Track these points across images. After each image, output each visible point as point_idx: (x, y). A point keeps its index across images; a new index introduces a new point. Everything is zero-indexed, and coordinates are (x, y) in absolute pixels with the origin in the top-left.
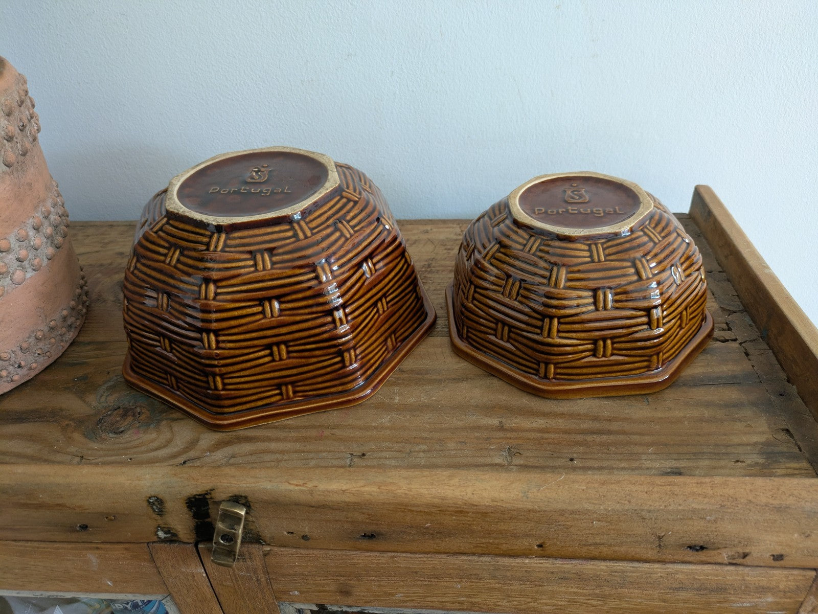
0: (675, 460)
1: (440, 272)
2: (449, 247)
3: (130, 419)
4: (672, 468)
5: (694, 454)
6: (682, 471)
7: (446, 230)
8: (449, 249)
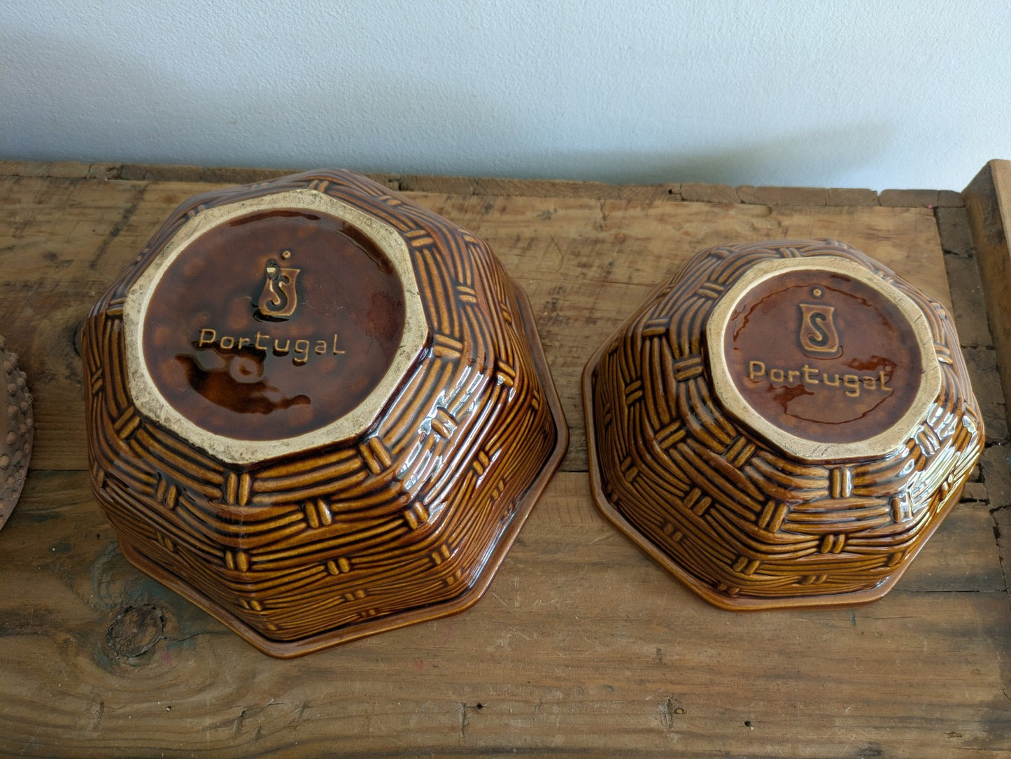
0: (876, 728)
1: (572, 321)
2: (584, 260)
3: (151, 631)
4: (870, 743)
5: (902, 719)
6: (882, 749)
7: (579, 213)
8: (584, 266)
